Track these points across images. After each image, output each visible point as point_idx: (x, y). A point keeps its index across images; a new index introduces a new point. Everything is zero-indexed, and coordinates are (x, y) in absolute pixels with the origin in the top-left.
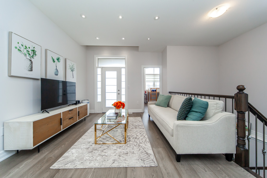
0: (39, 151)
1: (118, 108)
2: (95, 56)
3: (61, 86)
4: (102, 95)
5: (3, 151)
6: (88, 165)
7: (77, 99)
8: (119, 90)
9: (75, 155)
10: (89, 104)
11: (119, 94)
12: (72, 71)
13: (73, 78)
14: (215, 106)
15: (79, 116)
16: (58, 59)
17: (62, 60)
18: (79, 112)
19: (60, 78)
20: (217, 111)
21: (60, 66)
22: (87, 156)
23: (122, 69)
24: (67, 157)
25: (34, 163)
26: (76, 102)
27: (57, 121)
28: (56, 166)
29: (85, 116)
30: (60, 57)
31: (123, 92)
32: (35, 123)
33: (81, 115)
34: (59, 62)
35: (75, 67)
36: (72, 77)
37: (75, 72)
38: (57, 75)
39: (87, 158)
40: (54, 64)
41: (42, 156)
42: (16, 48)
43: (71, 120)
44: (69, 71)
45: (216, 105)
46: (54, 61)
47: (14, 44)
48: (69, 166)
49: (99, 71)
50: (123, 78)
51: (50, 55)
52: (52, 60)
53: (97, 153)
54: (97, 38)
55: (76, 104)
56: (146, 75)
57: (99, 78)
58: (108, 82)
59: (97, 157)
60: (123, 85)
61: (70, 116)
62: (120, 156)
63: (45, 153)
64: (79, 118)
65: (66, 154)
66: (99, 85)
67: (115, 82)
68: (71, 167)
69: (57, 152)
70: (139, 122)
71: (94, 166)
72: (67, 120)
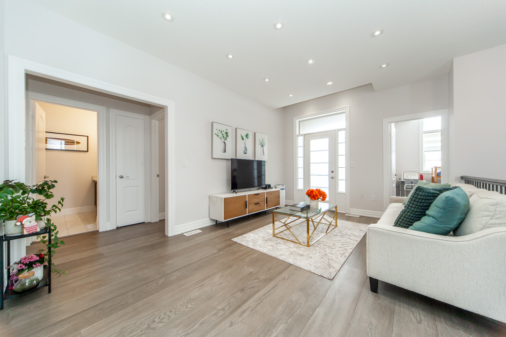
0: (228, 226)
1: (313, 199)
2: (294, 119)
3: (255, 166)
4: (304, 178)
5: (208, 219)
6: (257, 248)
7: (267, 183)
8: (332, 172)
9: (251, 238)
10: (284, 190)
11: (333, 178)
12: (262, 146)
13: (264, 155)
14: (492, 208)
15: (267, 203)
16: (247, 136)
17: (251, 136)
18: (267, 198)
19: (249, 156)
20: (494, 221)
21: (249, 143)
22: (260, 242)
23: (339, 132)
24: (245, 237)
25: (224, 233)
26: (266, 186)
27: (242, 203)
28: (235, 240)
29: (275, 205)
30: (248, 132)
31: (342, 174)
32: (225, 199)
33: (270, 204)
34: (248, 138)
35: (266, 142)
36: (262, 154)
37: (265, 148)
38: (246, 153)
39: (260, 243)
40: (243, 142)
41: (229, 231)
42: (216, 134)
43: (257, 206)
44: (258, 147)
45: (494, 207)
46: (243, 139)
47: (215, 131)
48: (244, 243)
49: (300, 141)
50: (342, 149)
51: (239, 133)
52: (241, 138)
53: (270, 243)
54: (291, 95)
55: (265, 188)
56: (424, 135)
57: (300, 152)
58: (313, 157)
59: (268, 246)
60: (342, 162)
61: (256, 201)
62: (291, 254)
63: (231, 229)
64: (267, 206)
65: (245, 235)
66: (300, 162)
67: (325, 156)
68: (245, 244)
69: (240, 231)
70: (358, 230)
71: (262, 251)
72: (253, 204)
